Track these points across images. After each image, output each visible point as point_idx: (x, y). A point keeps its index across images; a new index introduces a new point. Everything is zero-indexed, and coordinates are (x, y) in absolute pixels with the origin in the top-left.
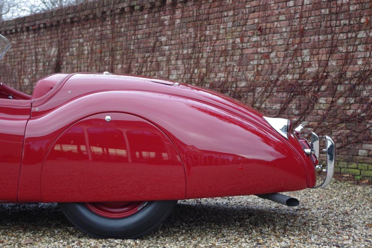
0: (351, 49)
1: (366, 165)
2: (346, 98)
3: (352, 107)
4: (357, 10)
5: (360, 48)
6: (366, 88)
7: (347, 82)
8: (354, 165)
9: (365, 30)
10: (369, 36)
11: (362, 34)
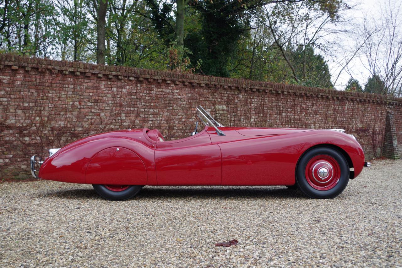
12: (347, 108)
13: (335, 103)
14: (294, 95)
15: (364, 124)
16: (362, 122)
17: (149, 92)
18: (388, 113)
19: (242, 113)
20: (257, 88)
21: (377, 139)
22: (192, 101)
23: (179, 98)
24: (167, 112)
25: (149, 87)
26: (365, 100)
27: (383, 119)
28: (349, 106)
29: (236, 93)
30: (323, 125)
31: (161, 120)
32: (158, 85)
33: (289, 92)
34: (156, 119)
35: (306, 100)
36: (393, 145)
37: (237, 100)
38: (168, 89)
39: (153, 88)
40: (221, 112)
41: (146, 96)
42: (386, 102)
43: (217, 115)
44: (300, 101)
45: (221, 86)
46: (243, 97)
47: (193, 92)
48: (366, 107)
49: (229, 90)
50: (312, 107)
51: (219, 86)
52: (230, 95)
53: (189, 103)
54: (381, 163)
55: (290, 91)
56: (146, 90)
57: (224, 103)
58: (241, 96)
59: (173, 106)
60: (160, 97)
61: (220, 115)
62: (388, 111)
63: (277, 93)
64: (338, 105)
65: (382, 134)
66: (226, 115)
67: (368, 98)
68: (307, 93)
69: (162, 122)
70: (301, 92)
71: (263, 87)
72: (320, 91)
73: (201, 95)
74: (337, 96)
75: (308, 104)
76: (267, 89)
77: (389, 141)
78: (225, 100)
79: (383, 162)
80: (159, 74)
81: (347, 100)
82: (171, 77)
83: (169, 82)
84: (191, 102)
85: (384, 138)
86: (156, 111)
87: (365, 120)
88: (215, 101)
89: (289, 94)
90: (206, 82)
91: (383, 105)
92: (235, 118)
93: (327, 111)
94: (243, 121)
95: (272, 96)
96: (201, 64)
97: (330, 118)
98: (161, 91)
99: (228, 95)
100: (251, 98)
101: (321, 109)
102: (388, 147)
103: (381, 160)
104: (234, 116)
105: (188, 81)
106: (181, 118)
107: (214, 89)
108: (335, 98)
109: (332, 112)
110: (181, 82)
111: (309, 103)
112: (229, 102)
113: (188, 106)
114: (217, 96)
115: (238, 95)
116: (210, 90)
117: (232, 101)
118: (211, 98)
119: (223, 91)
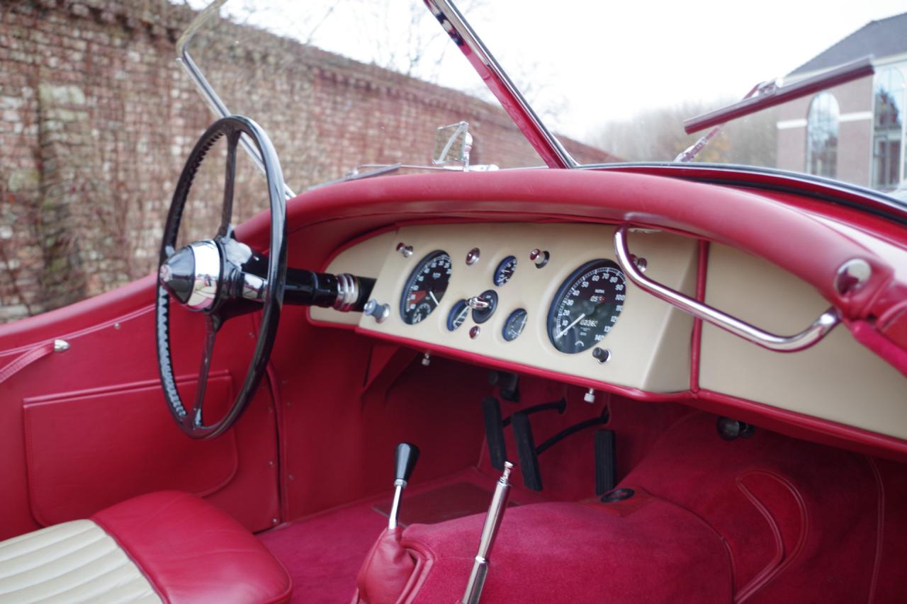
12: (405, 122)
13: (382, 105)
19: (141, 123)
28: (408, 116)
29: (118, 42)
35: (321, 91)
37: (123, 69)
40: (66, 115)
43: (51, 125)
44: (307, 94)
46: (142, 62)
48: (437, 120)
49: (91, 24)
50: (333, 112)
52: (95, 48)
57: (72, 76)
58: (136, 57)
61: (60, 125)
63: (249, 57)
64: (388, 112)
66: (85, 127)
68: (325, 67)
74: (389, 84)
76: (221, 41)
78: (77, 66)
81: (407, 100)
88: (34, 64)
92: (116, 140)
93: (367, 127)
94: (147, 154)
95: (234, 68)
99: (88, 51)
100: (168, 68)
101: (352, 122)
104: (114, 133)
107: (29, 11)
109: (377, 132)
111: (326, 102)
112: (91, 76)
114: (44, 44)
115: (123, 51)
116: (14, 11)
117: (105, 74)
118: (18, 50)
119: (65, 25)
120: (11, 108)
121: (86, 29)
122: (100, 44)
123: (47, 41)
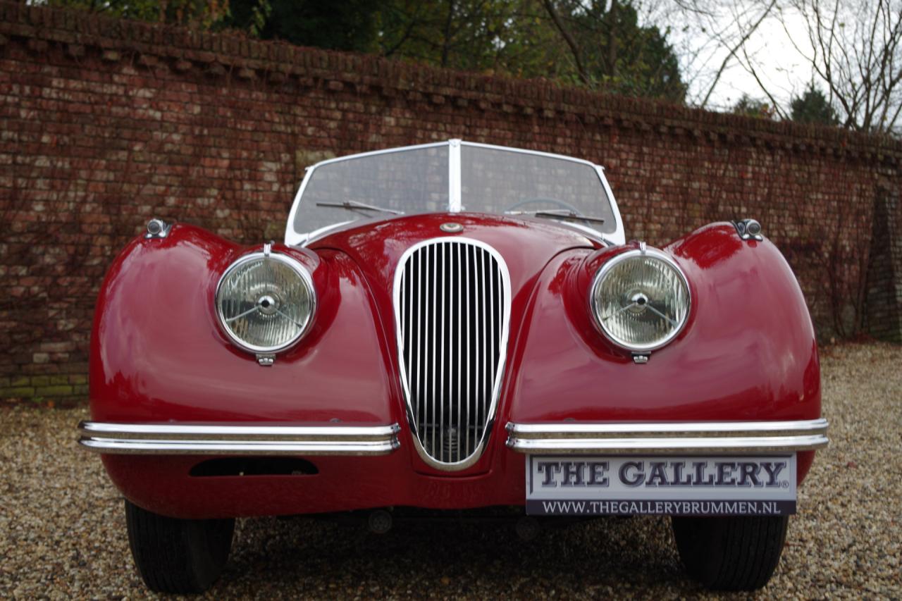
0: (21, 182)
1: (46, 378)
2: (9, 266)
3: (22, 282)
4: (33, 119)
5: (40, 183)
6: (51, 251)
7: (12, 239)
8: (24, 381)
9: (47, 155)
10: (55, 167)
11: (42, 162)
12: (754, 173)
13: (714, 154)
14: (577, 122)
15: (807, 228)
16: (800, 221)
17: (32, 91)
18: (880, 191)
19: (394, 180)
20: (448, 91)
21: (846, 278)
22: (206, 132)
23: (153, 120)
24: (108, 168)
25: (32, 70)
26: (809, 147)
27: (864, 212)
28: (758, 165)
29: (373, 109)
30: (673, 228)
31: (84, 201)
32: (71, 65)
33: (559, 112)
34: (62, 194)
35: (619, 142)
36: (895, 296)
37: (378, 133)
38: (111, 82)
39: (50, 75)
41: (18, 105)
42: (874, 156)
44: (599, 145)
45: (316, 79)
46: (397, 125)
47: (208, 98)
48: (813, 169)
49: (346, 96)
50: (637, 164)
51: (310, 82)
52: (351, 116)
53: (195, 137)
54: (860, 354)
55: (565, 107)
56: (22, 84)
57: (327, 142)
58: (392, 121)
59: (130, 150)
60: (78, 113)
62: (880, 184)
63: (520, 114)
64: (723, 162)
65: (861, 259)
67: (821, 143)
68: (623, 116)
69: (88, 208)
70: (602, 112)
71: (469, 89)
72: (665, 112)
73: (241, 111)
74: (722, 130)
75: (624, 156)
76: (485, 99)
77: (883, 282)
78: (332, 133)
79: (864, 352)
80: (71, 23)
81: (755, 146)
82: (122, 39)
83: (112, 56)
84: (201, 135)
85: (868, 274)
86: (60, 164)
87: (810, 213)
88: (293, 134)
89: (561, 120)
90: (260, 62)
91: (865, 166)
93: (689, 180)
95: (503, 124)
96: (266, 19)
97: (697, 207)
98: (83, 91)
99: (344, 115)
100: (425, 129)
101: (666, 174)
102: (880, 303)
103: (857, 345)
105: (190, 54)
106: (164, 194)
107: (291, 90)
108: (713, 136)
109: (705, 185)
110: (160, 59)
111: (627, 153)
112: (345, 140)
113: (190, 151)
114: (302, 116)
115: (378, 117)
116: (277, 92)
117: (360, 139)
118: (279, 123)
119: (324, 99)
120: (270, 170)
121: (343, 101)
122: (355, 112)
123: (305, 114)
